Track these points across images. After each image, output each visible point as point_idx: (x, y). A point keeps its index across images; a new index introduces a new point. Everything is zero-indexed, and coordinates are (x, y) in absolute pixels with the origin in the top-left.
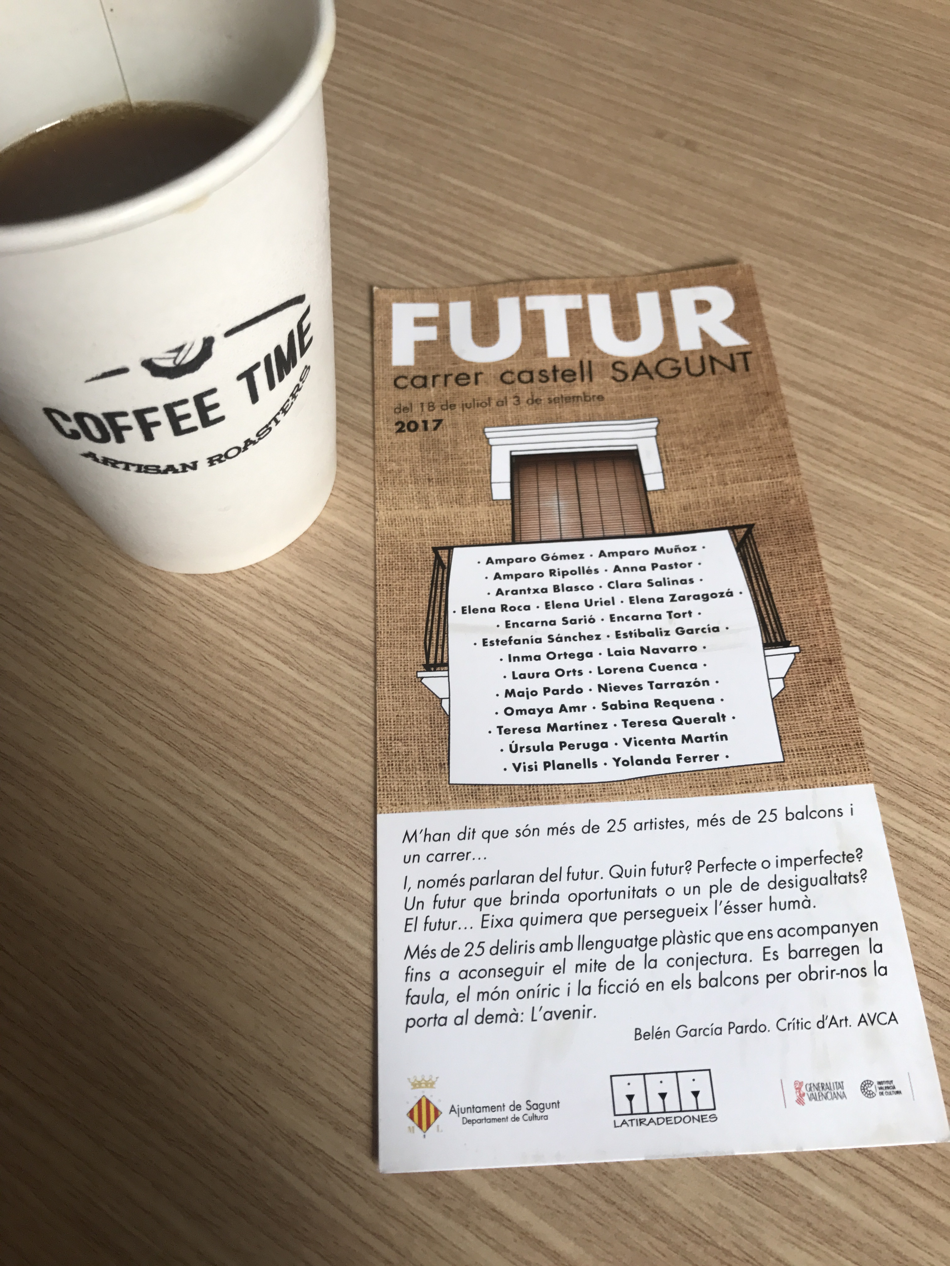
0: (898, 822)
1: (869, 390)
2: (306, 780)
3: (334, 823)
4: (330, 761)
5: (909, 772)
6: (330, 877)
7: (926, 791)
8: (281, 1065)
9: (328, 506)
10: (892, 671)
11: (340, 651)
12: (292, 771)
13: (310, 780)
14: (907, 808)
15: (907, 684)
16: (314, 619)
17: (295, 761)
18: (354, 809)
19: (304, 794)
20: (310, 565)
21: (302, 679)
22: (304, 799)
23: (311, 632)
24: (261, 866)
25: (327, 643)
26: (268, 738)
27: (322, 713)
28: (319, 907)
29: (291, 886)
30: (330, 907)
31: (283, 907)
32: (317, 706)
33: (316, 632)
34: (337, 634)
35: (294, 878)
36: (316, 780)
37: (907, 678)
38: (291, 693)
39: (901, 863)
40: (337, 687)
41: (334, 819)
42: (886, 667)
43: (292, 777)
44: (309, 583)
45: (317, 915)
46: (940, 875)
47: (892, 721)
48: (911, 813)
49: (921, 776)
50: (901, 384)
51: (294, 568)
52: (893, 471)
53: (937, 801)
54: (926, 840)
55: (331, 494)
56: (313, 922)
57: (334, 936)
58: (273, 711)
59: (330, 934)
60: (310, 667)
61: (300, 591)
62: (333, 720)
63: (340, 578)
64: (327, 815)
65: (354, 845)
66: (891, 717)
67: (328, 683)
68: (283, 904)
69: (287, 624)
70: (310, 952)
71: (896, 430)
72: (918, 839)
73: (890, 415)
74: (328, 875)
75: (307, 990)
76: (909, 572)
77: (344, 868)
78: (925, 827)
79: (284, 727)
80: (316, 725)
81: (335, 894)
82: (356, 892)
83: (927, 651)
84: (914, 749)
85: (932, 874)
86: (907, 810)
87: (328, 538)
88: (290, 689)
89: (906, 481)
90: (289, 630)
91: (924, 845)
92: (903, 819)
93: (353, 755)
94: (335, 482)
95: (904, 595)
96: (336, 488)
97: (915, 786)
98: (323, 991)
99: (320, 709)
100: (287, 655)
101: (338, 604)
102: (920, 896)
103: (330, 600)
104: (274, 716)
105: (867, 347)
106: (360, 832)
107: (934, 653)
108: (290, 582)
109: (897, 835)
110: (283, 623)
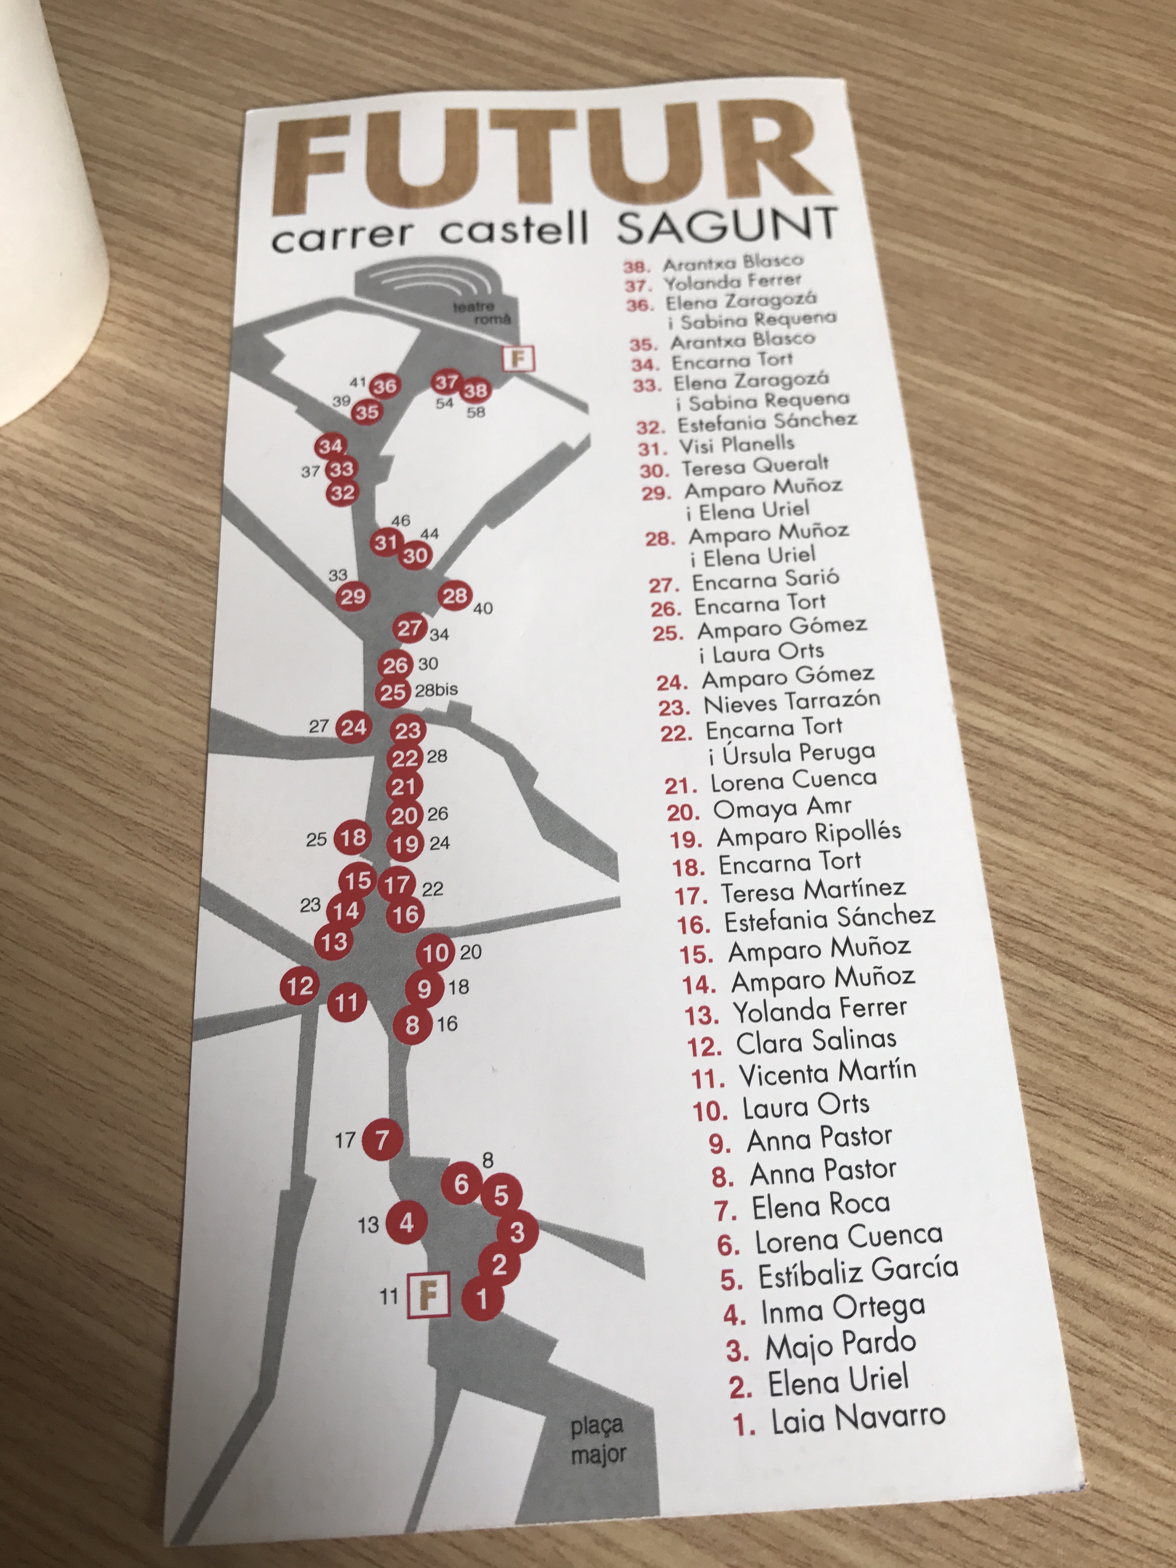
0: (978, 716)
1: (908, 105)
2: (86, 745)
3: (132, 802)
4: (120, 712)
5: (991, 644)
6: (130, 881)
7: (1017, 669)
8: (70, 1164)
9: (98, 337)
10: (959, 501)
11: (128, 550)
12: (62, 732)
13: (90, 744)
14: (990, 694)
15: (982, 519)
16: (85, 506)
17: (66, 719)
18: (161, 779)
19: (83, 765)
20: (75, 427)
21: (69, 596)
22: (84, 771)
23: (81, 526)
24: (23, 875)
25: (106, 539)
26: (24, 688)
27: (104, 644)
28: (115, 926)
29: (70, 900)
30: (132, 925)
31: (60, 933)
32: (96, 634)
33: (88, 523)
34: (122, 524)
35: (73, 888)
36: (100, 742)
37: (983, 511)
38: (55, 618)
39: (984, 775)
40: (125, 604)
41: (131, 797)
42: (950, 497)
43: (63, 741)
44: (75, 453)
45: (112, 939)
46: (1042, 785)
47: (963, 574)
48: (996, 701)
49: (1009, 647)
50: (955, 93)
51: (48, 433)
52: (948, 219)
53: (1035, 681)
54: (1021, 737)
55: (104, 319)
56: (106, 950)
57: (141, 966)
58: (28, 647)
59: (135, 964)
60: (82, 577)
61: (62, 467)
62: (122, 653)
63: (122, 442)
64: (121, 792)
65: (165, 832)
66: (961, 567)
67: (112, 599)
68: (59, 927)
69: (43, 518)
70: (106, 994)
71: (952, 159)
72: (1007, 736)
73: (940, 138)
74: (126, 880)
75: (104, 1049)
76: (978, 359)
77: (150, 866)
78: (1019, 719)
79: (46, 670)
80: (95, 661)
81: (138, 905)
82: (172, 901)
83: (1009, 468)
84: (997, 610)
85: (1030, 786)
86: (991, 699)
87: (101, 384)
88: (53, 612)
89: (968, 231)
90: (46, 526)
91: (1016, 744)
92: (985, 711)
93: (156, 701)
94: (108, 301)
95: (972, 392)
96: (112, 310)
97: (1001, 663)
98: (129, 1048)
99: (101, 638)
100: (46, 564)
101: (121, 480)
102: (1014, 818)
103: (108, 475)
104: (32, 656)
105: (902, 43)
106: (173, 812)
107: (1019, 471)
108: (45, 454)
109: (977, 734)
110: (39, 517)
